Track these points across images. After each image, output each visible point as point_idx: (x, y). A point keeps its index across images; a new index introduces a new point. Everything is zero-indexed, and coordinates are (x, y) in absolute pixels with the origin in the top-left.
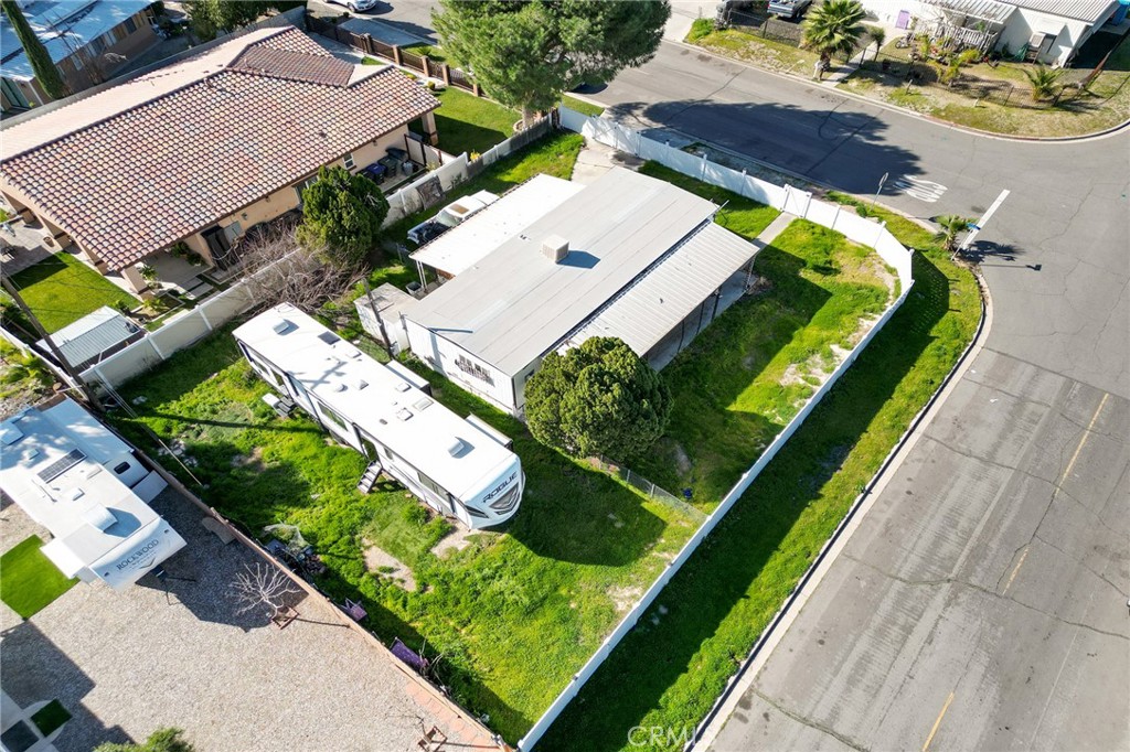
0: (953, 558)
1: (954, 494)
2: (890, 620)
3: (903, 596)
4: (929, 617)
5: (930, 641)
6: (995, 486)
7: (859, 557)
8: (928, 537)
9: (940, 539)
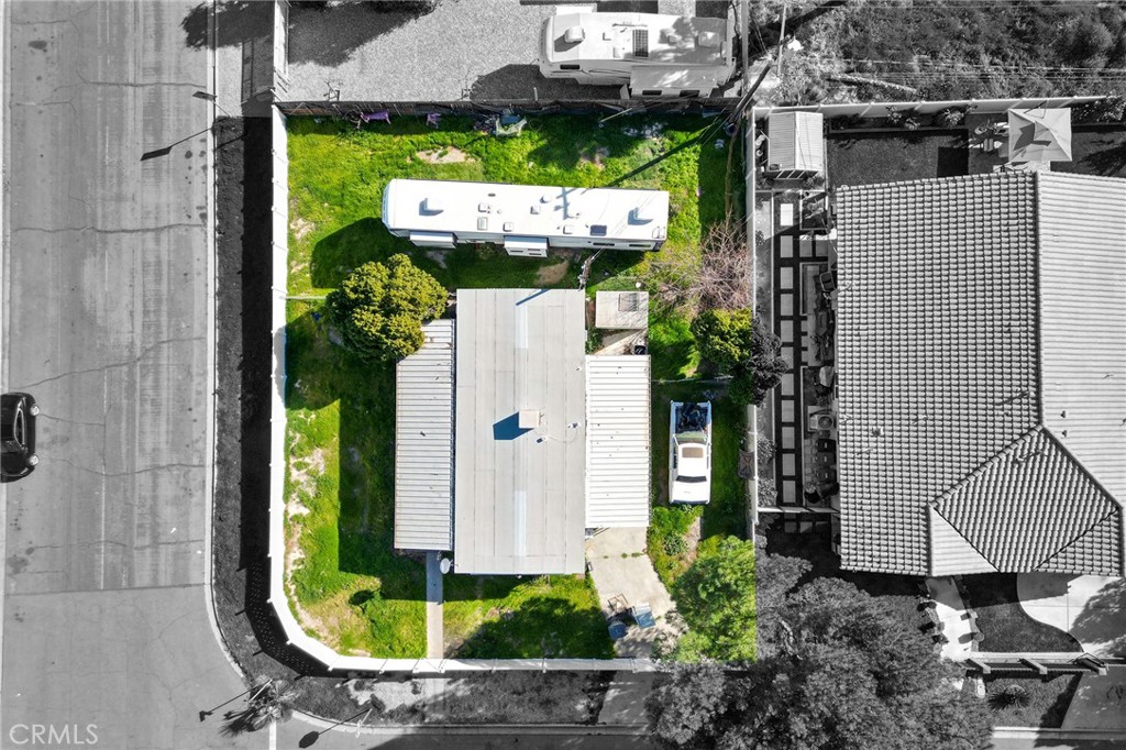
0: (143, 377)
1: (163, 428)
2: (157, 312)
3: (158, 333)
4: (138, 329)
5: (131, 313)
6: (142, 450)
7: (195, 342)
8: (164, 383)
9: (156, 387)
